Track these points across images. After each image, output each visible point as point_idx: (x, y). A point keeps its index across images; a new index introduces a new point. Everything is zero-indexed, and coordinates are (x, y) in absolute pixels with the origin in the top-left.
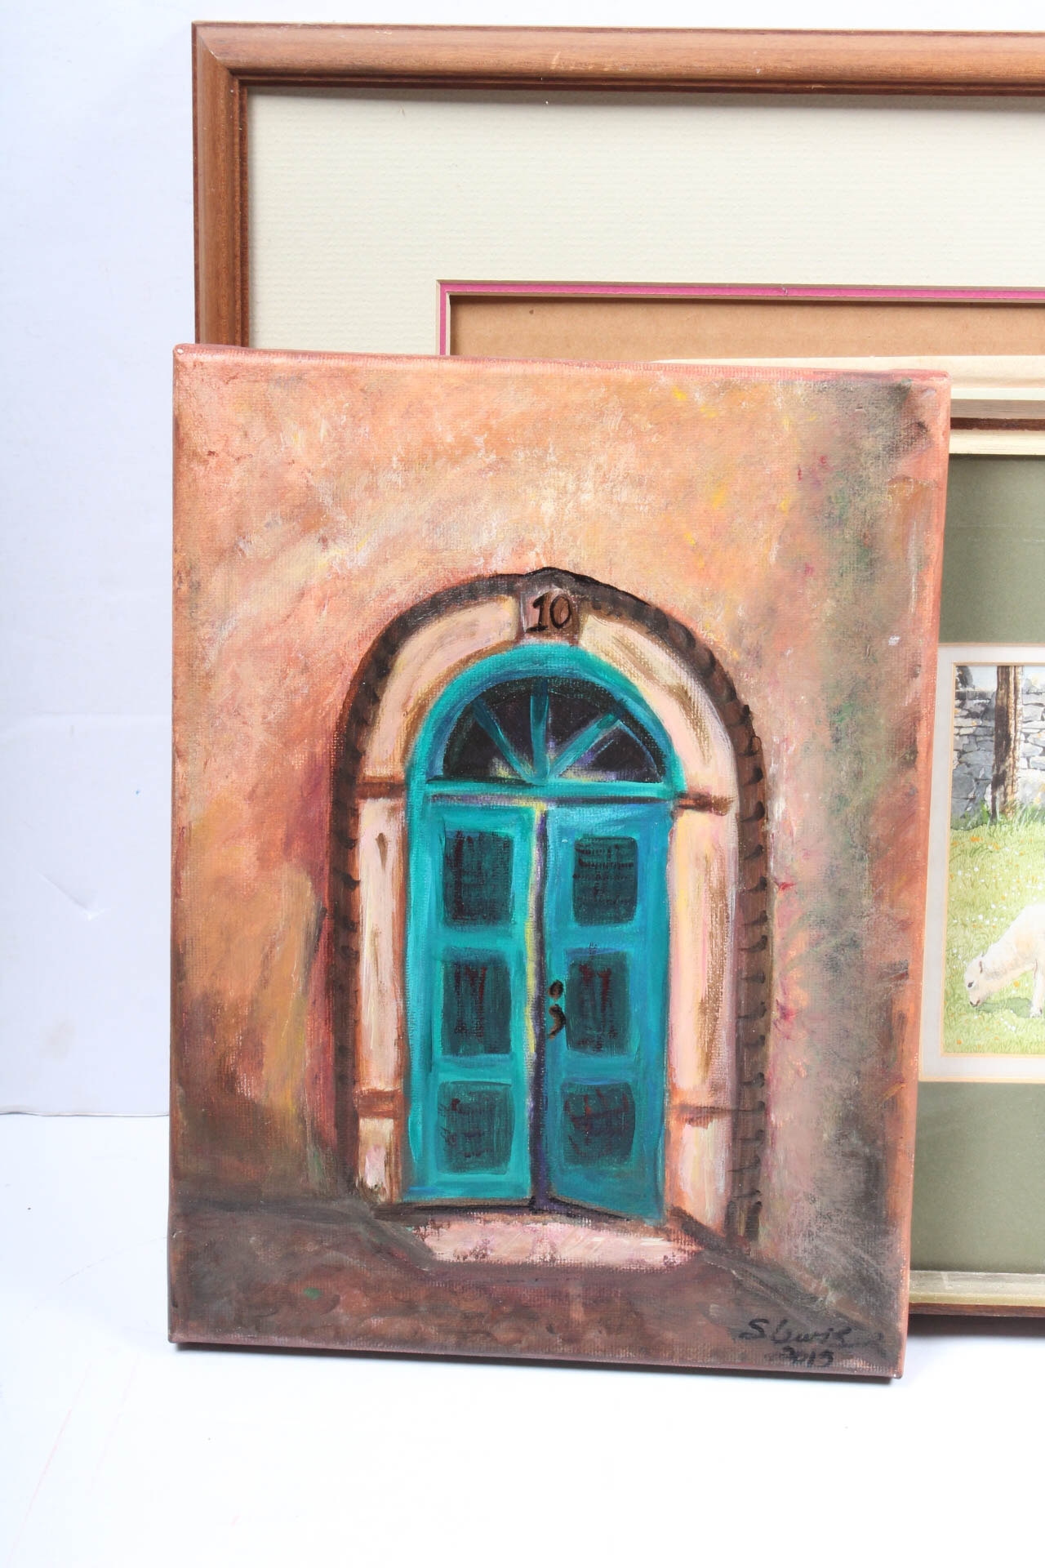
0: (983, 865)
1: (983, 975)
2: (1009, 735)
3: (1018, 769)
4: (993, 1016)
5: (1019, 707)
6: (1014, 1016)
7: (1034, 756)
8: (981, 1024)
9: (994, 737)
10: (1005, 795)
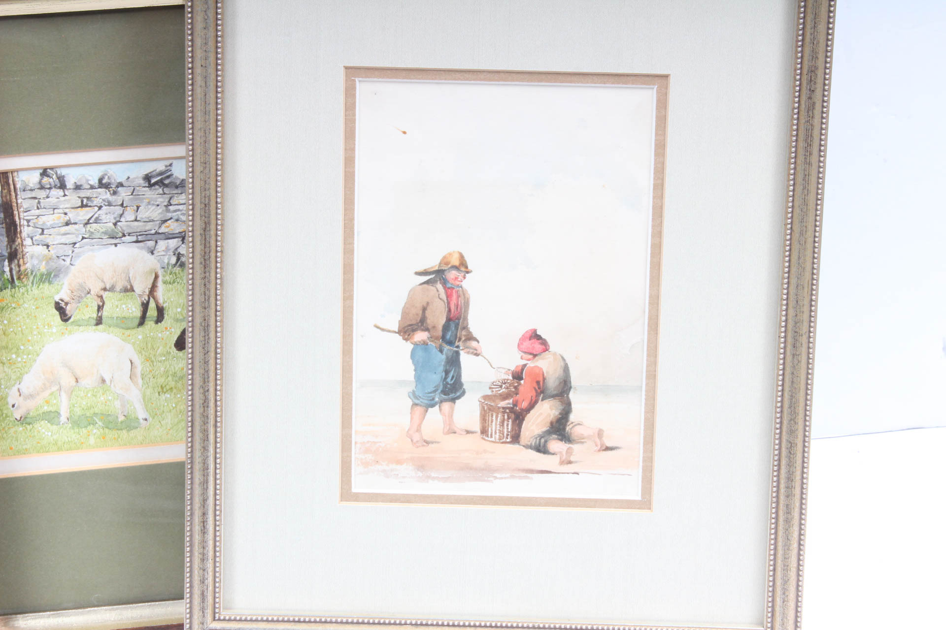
0: (10, 318)
1: (21, 398)
2: (15, 222)
3: (25, 246)
4: (33, 427)
5: (19, 201)
6: (49, 425)
7: (36, 236)
8: (26, 433)
9: (4, 225)
10: (19, 266)
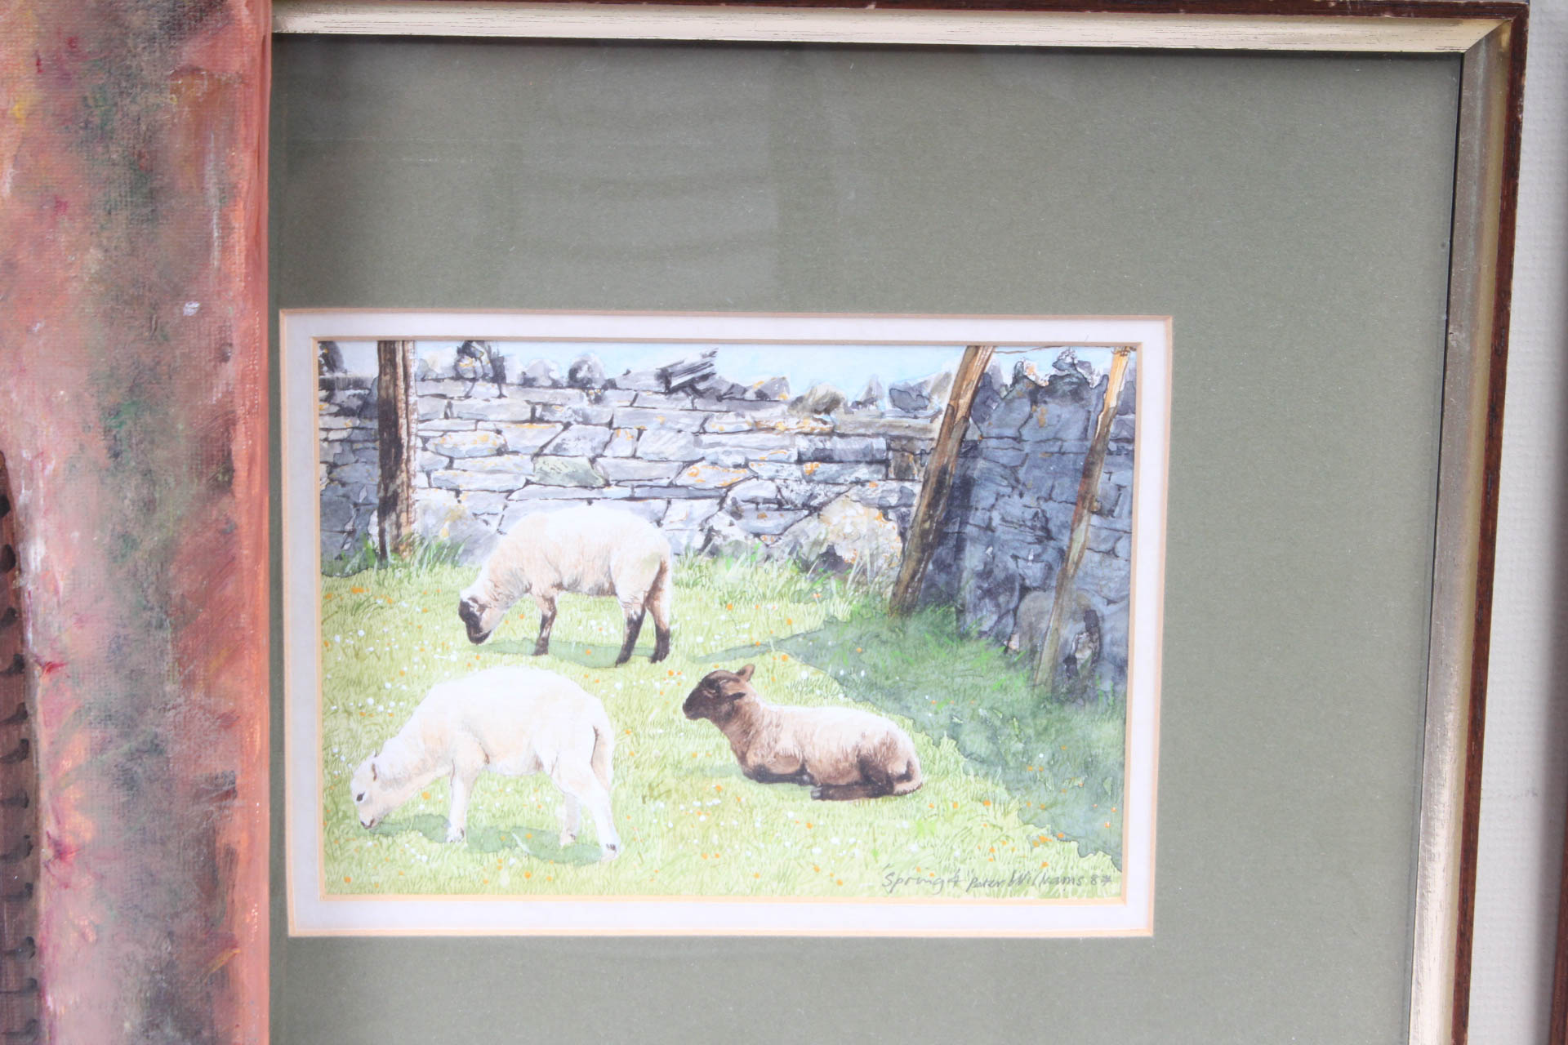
0: (371, 626)
1: (378, 783)
2: (400, 439)
3: (414, 489)
4: (394, 842)
5: (412, 399)
6: (425, 840)
7: (437, 470)
8: (378, 852)
9: (378, 443)
10: (398, 526)
